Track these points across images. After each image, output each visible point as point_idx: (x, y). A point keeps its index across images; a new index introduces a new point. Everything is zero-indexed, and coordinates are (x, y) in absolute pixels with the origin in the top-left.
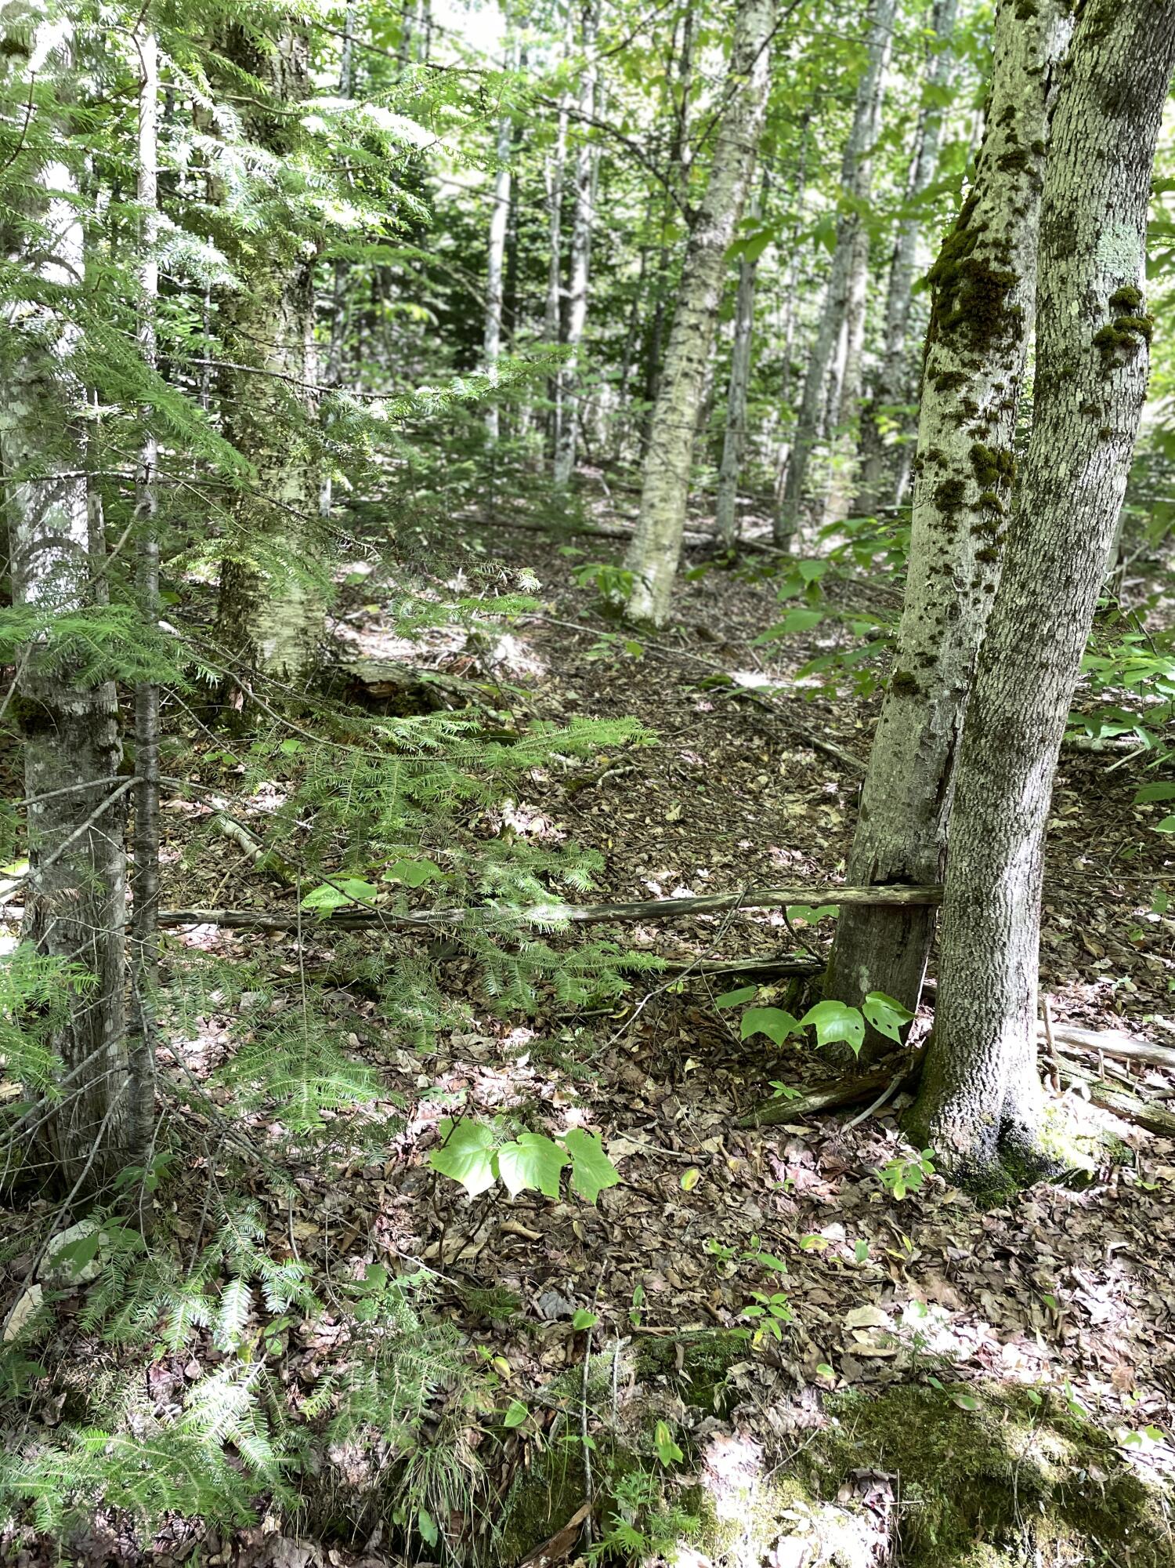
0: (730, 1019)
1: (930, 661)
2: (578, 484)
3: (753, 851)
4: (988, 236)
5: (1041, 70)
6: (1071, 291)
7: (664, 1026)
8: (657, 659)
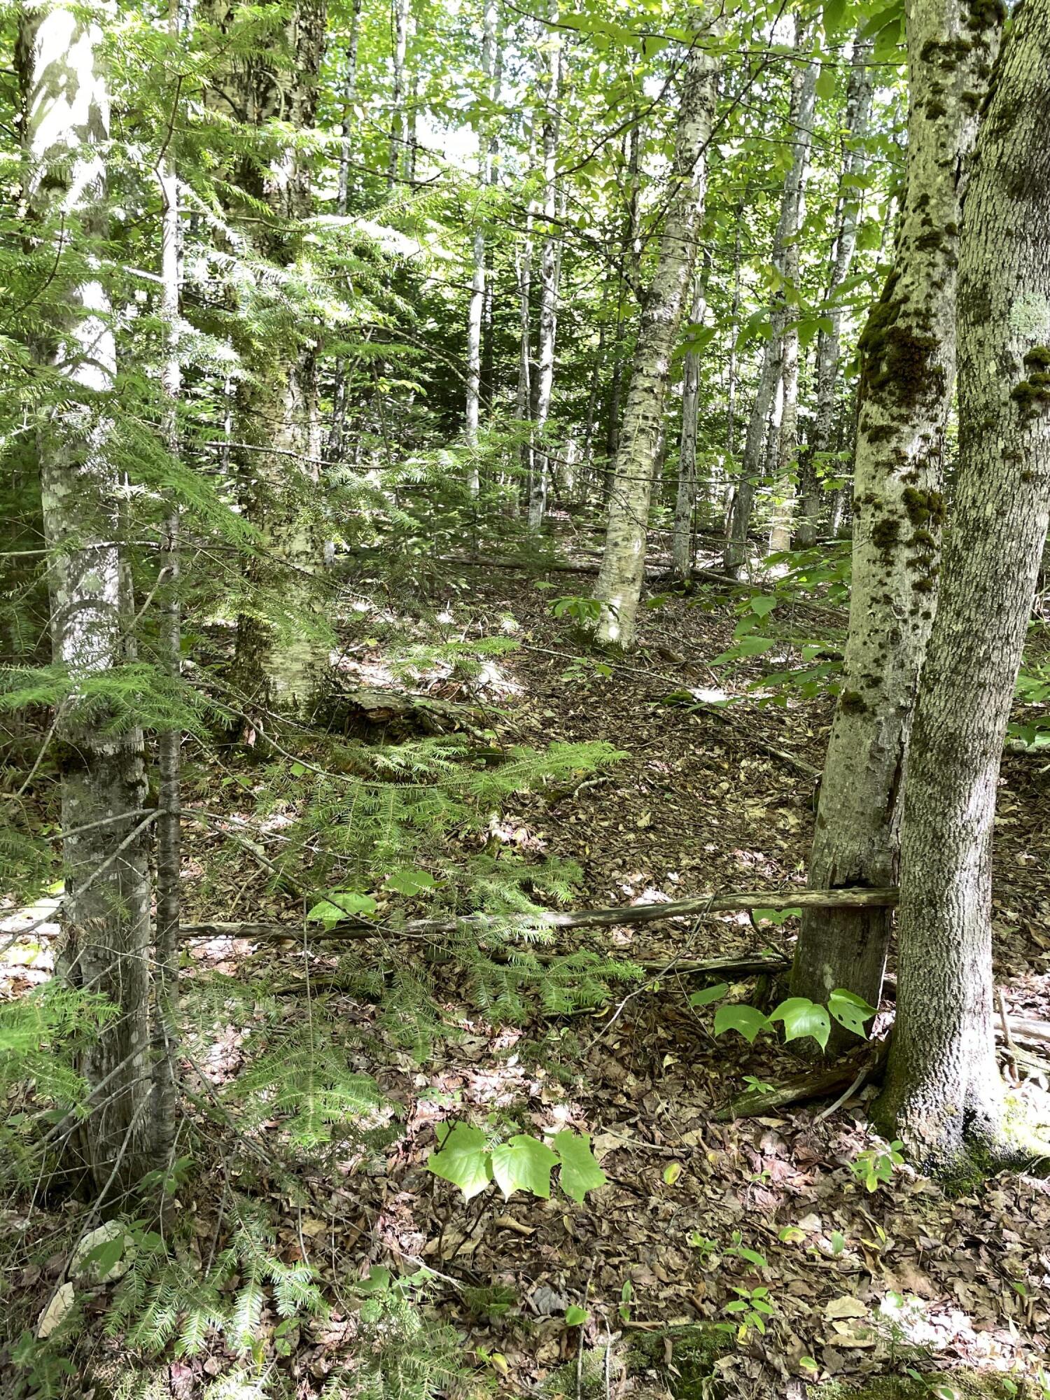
0: (704, 1015)
1: (875, 682)
2: (549, 527)
3: (718, 854)
4: (910, 307)
5: (952, 162)
6: (989, 352)
7: (643, 1024)
8: (624, 679)
